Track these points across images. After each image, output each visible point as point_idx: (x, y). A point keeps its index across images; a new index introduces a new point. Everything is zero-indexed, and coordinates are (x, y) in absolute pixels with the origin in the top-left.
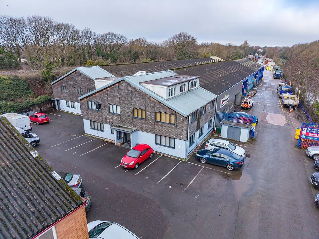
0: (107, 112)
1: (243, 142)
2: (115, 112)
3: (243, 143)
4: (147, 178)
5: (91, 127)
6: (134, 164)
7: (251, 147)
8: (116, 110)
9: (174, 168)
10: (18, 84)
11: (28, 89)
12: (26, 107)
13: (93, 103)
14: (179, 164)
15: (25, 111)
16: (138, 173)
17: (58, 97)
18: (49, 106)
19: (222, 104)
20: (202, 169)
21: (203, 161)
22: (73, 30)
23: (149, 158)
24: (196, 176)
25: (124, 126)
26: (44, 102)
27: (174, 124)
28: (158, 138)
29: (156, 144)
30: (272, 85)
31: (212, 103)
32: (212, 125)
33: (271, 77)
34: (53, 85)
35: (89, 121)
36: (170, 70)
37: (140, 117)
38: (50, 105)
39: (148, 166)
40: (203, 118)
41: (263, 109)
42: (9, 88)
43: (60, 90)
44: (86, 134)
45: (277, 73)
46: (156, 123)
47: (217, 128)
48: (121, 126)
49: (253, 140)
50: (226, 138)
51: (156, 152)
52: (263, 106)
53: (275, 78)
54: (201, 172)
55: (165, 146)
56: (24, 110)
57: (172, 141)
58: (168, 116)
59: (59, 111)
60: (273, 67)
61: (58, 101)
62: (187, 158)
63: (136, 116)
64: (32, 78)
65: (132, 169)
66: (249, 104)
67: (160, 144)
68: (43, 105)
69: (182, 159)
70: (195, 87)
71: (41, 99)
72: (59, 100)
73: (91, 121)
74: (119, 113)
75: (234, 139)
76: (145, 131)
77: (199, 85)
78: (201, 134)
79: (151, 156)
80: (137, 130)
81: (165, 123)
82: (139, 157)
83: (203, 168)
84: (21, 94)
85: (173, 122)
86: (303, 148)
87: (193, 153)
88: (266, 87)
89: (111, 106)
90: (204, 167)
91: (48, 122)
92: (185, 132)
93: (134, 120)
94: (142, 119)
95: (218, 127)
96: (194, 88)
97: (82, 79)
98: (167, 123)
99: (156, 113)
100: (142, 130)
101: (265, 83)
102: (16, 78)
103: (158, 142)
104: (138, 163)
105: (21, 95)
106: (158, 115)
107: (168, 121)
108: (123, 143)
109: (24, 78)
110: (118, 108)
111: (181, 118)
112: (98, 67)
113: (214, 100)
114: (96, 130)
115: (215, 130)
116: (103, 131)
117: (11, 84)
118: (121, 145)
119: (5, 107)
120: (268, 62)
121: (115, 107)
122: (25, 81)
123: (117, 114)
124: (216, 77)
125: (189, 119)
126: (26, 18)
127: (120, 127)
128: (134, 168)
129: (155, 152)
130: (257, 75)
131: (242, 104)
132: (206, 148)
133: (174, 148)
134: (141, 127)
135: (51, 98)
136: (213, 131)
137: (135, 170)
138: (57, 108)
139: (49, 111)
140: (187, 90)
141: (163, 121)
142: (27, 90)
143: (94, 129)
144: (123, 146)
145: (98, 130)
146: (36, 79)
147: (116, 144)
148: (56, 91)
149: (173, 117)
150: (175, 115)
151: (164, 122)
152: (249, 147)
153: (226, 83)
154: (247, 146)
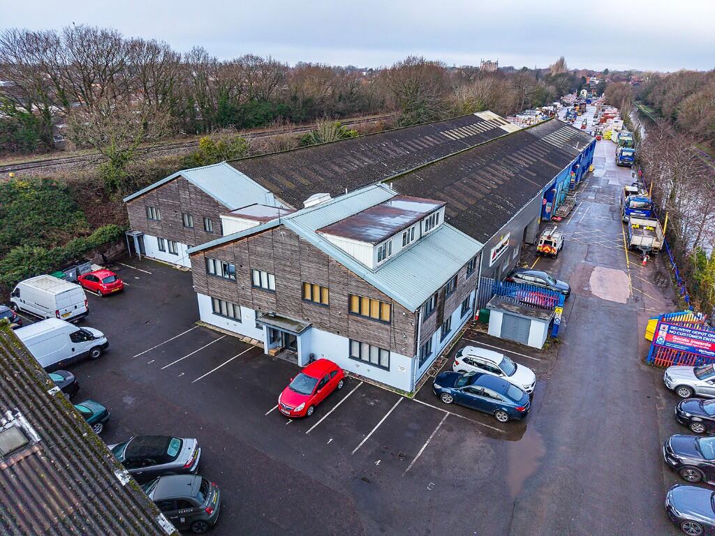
0: (249, 284)
1: (533, 348)
2: (265, 286)
3: (533, 351)
4: (331, 440)
5: (214, 309)
6: (306, 409)
7: (549, 362)
8: (268, 281)
9: (387, 415)
10: (52, 198)
11: (73, 209)
12: (72, 256)
13: (218, 264)
14: (397, 404)
15: (72, 264)
16: (313, 428)
17: (140, 228)
18: (120, 247)
19: (494, 256)
20: (444, 419)
21: (447, 400)
22: (166, 54)
23: (337, 389)
24: (431, 437)
25: (284, 316)
26: (109, 241)
27: (389, 323)
28: (356, 346)
29: (351, 357)
30: (610, 187)
31: (471, 265)
32: (471, 306)
33: (610, 162)
34: (128, 202)
35: (210, 298)
36: (382, 183)
37: (317, 300)
38: (122, 244)
39: (334, 409)
40: (450, 300)
41: (585, 255)
42: (33, 210)
43: (143, 215)
44: (203, 322)
45: (624, 154)
46: (351, 317)
47: (480, 313)
48: (277, 314)
49: (555, 342)
50: (499, 337)
51: (351, 373)
52: (585, 247)
53: (619, 165)
54: (442, 425)
55: (369, 363)
56: (69, 263)
57: (385, 355)
58: (376, 306)
59: (142, 257)
60: (617, 134)
61: (140, 238)
62: (414, 390)
63: (308, 297)
64: (82, 181)
65: (301, 418)
66: (555, 245)
67: (360, 359)
68: (109, 247)
69: (404, 392)
70: (436, 226)
71: (103, 234)
72: (142, 236)
73: (213, 299)
74: (273, 287)
75: (516, 341)
76: (328, 329)
77: (446, 220)
78: (446, 331)
79: (341, 384)
80: (311, 326)
81: (370, 318)
82: (316, 392)
83: (447, 415)
84: (59, 221)
85: (386, 317)
86: (660, 364)
87: (427, 375)
88: (598, 191)
89: (256, 274)
90: (449, 413)
91: (121, 291)
92: (411, 341)
93: (306, 305)
94: (321, 304)
95: (483, 311)
96: (432, 229)
97: (192, 196)
98: (374, 320)
99: (350, 297)
100: (322, 326)
101: (596, 180)
102: (48, 184)
103: (356, 354)
104: (313, 405)
105: (59, 224)
106: (355, 301)
107: (376, 315)
108: (282, 350)
109: (64, 185)
110: (272, 278)
111: (404, 314)
112: (226, 164)
113: (475, 258)
114: (224, 316)
115: (477, 315)
116: (240, 321)
117: (38, 198)
118: (276, 354)
119: (28, 258)
120: (608, 118)
121: (264, 275)
122: (66, 191)
123: (269, 291)
124: (483, 189)
125: (420, 314)
126: (60, 34)
127: (276, 318)
128: (307, 416)
129: (348, 372)
130: (578, 165)
131: (539, 245)
132: (456, 369)
133: (388, 369)
134: (319, 320)
135: (124, 232)
136: (472, 318)
137: (308, 420)
138: (138, 251)
139: (121, 260)
140: (417, 236)
141: (366, 312)
142: (71, 211)
143: (220, 314)
144: (282, 356)
145: (228, 317)
146: (90, 185)
147: (266, 352)
148: (135, 217)
149: (386, 309)
150: (391, 305)
151: (368, 315)
152: (546, 362)
153: (505, 205)
154: (541, 358)
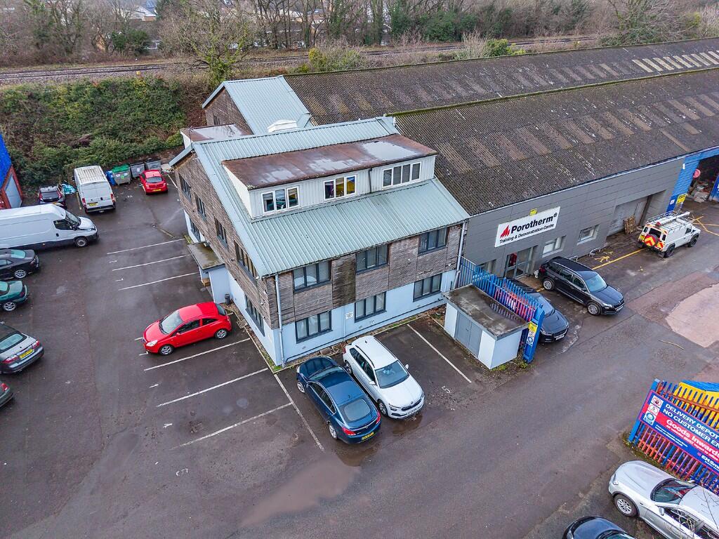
4: (156, 385)
5: (192, 226)
7: (482, 389)
16: (155, 367)
19: (504, 234)
20: (281, 407)
21: (301, 387)
23: (214, 337)
24: (245, 421)
29: (248, 309)
32: (444, 289)
34: (206, 107)
36: (389, 116)
40: (372, 276)
44: (189, 237)
46: (239, 266)
50: (453, 336)
55: (256, 321)
56: (140, 159)
62: (282, 366)
64: (192, 85)
66: (664, 239)
67: (252, 314)
69: (272, 363)
70: (409, 182)
75: (468, 348)
76: (232, 274)
78: (373, 310)
79: (222, 335)
80: (224, 265)
81: (248, 273)
82: (175, 333)
83: (288, 405)
86: (645, 451)
87: (319, 354)
90: (292, 403)
92: (268, 310)
94: (226, 245)
96: (403, 184)
98: (250, 276)
99: (235, 244)
102: (160, 84)
106: (240, 251)
112: (283, 77)
117: (148, 96)
118: (207, 285)
123: (204, 218)
124: (561, 142)
125: (277, 282)
127: (206, 247)
128: (160, 354)
133: (264, 334)
134: (228, 262)
137: (160, 358)
140: (362, 190)
142: (174, 112)
146: (198, 89)
149: (251, 266)
152: (477, 387)
154: (477, 381)
